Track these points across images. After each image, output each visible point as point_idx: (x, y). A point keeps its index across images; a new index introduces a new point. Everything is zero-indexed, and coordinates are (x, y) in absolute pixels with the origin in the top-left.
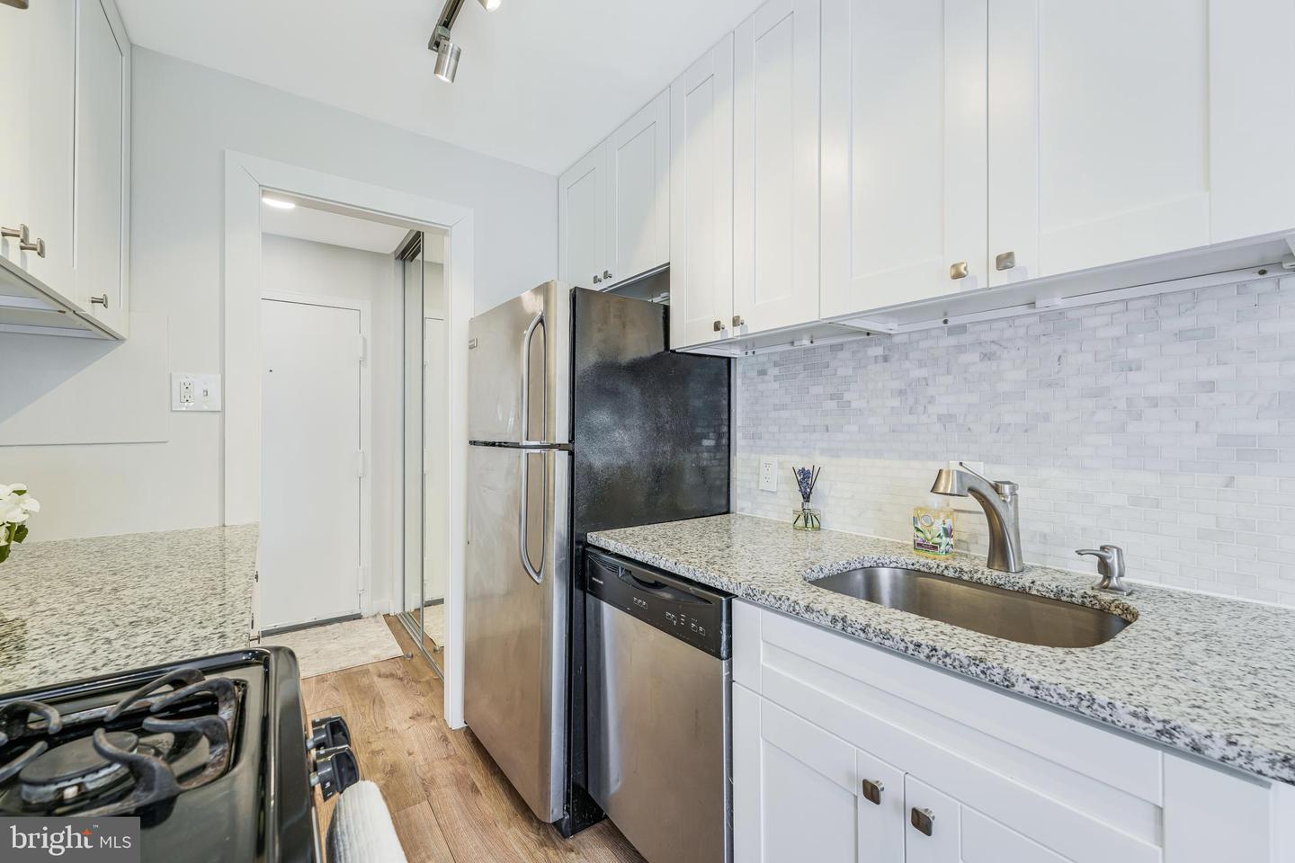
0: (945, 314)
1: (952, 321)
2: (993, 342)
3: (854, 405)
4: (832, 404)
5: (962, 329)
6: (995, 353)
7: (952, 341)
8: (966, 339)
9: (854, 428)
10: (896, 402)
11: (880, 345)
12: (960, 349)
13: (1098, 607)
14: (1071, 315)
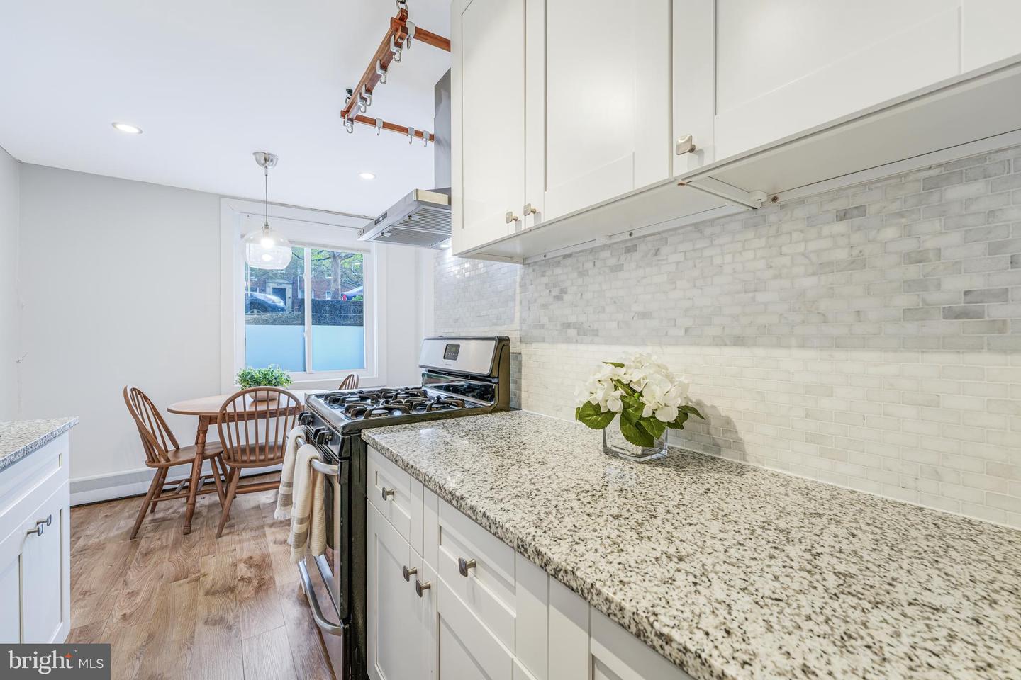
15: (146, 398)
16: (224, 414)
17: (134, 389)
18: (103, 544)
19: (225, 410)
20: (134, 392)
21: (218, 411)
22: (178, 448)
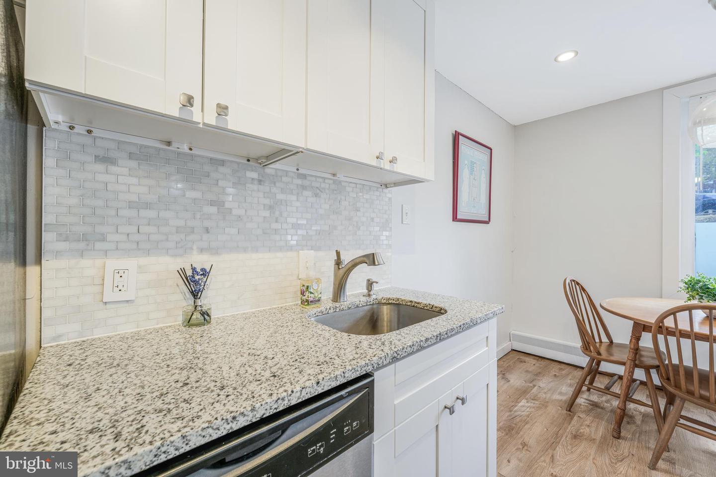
0: (298, 165)
1: (301, 171)
2: (317, 188)
3: (235, 212)
4: (213, 210)
5: (304, 177)
6: (318, 194)
7: (299, 182)
8: (306, 183)
9: (234, 231)
10: (267, 214)
11: (256, 171)
12: (304, 188)
13: (377, 302)
14: (343, 184)
15: (584, 290)
16: (660, 327)
17: (574, 281)
18: (547, 402)
19: (662, 322)
20: (573, 283)
21: (653, 321)
22: (611, 342)
